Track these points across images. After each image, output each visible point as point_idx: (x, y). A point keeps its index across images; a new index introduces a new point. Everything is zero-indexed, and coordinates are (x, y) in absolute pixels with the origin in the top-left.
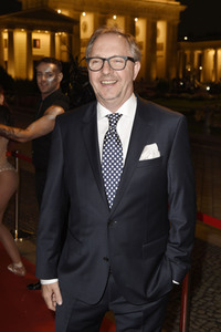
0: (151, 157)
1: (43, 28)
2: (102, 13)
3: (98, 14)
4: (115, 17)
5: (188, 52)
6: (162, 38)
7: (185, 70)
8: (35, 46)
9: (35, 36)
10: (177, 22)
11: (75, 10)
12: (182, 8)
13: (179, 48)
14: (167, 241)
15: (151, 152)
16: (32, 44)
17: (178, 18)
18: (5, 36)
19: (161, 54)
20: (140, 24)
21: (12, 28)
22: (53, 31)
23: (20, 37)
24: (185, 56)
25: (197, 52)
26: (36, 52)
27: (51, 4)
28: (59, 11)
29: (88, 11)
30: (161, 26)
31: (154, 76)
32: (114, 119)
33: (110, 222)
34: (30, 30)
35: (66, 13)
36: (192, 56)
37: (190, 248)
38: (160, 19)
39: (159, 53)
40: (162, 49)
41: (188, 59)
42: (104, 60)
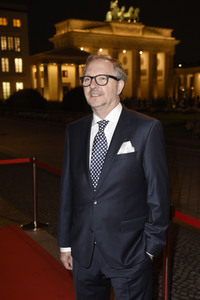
0: (126, 152)
1: (69, 62)
2: (114, 49)
3: (112, 50)
4: (124, 51)
5: (182, 76)
6: (161, 66)
7: (180, 91)
8: (64, 76)
9: (64, 68)
10: (173, 54)
11: (94, 47)
12: (177, 42)
13: (175, 73)
15: (127, 148)
16: (62, 74)
17: (173, 49)
18: (42, 69)
19: (161, 78)
20: (144, 56)
21: (47, 62)
22: (77, 64)
23: (53, 69)
24: (180, 79)
25: (189, 76)
26: (64, 80)
27: (76, 44)
28: (82, 49)
29: (103, 48)
30: (161, 57)
31: (156, 95)
32: (103, 124)
34: (60, 63)
35: (87, 50)
36: (185, 79)
38: (159, 51)
39: (159, 78)
40: (161, 74)
41: (182, 81)
42: (92, 78)
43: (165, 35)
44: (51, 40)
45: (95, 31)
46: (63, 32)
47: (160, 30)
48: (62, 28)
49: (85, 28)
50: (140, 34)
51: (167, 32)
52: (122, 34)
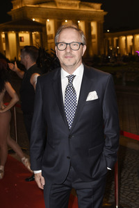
0: (93, 99)
1: (25, 30)
2: (59, 19)
4: (66, 21)
5: (110, 39)
6: (94, 32)
7: (109, 49)
8: (21, 41)
9: (20, 35)
10: (102, 22)
11: (43, 18)
12: (105, 13)
13: (105, 37)
14: (104, 146)
15: (93, 96)
16: (19, 39)
17: (103, 19)
18: (3, 36)
19: (95, 41)
20: (81, 24)
21: (7, 31)
22: (31, 31)
23: (12, 36)
24: (109, 41)
25: (115, 39)
26: (22, 44)
27: (29, 16)
28: (34, 20)
29: (50, 19)
30: (93, 25)
31: (91, 54)
32: (71, 78)
33: (70, 137)
34: (17, 32)
35: (38, 20)
36: (113, 41)
37: (117, 149)
38: (92, 20)
39: (93, 40)
40: (95, 38)
41: (110, 43)
42: (67, 44)
43: (96, 8)
44: (9, 13)
45: (43, 6)
46: (18, 7)
47: (92, 4)
48: (18, 4)
49: (35, 4)
50: (77, 8)
51: (98, 6)
52: (64, 7)
